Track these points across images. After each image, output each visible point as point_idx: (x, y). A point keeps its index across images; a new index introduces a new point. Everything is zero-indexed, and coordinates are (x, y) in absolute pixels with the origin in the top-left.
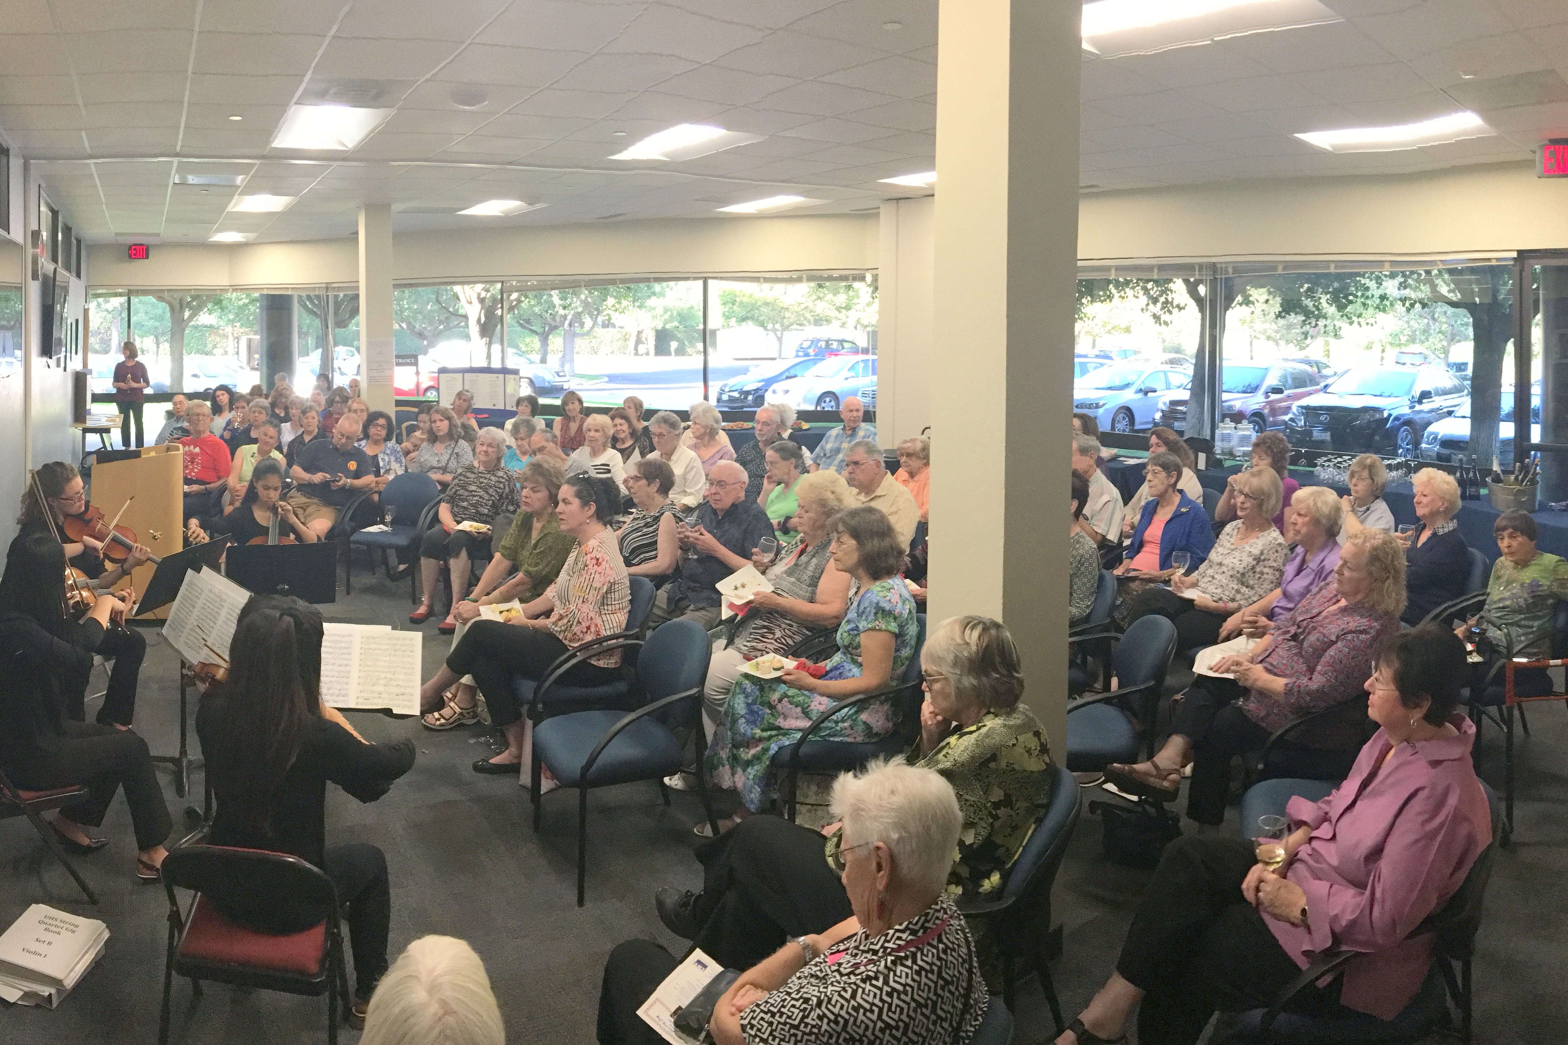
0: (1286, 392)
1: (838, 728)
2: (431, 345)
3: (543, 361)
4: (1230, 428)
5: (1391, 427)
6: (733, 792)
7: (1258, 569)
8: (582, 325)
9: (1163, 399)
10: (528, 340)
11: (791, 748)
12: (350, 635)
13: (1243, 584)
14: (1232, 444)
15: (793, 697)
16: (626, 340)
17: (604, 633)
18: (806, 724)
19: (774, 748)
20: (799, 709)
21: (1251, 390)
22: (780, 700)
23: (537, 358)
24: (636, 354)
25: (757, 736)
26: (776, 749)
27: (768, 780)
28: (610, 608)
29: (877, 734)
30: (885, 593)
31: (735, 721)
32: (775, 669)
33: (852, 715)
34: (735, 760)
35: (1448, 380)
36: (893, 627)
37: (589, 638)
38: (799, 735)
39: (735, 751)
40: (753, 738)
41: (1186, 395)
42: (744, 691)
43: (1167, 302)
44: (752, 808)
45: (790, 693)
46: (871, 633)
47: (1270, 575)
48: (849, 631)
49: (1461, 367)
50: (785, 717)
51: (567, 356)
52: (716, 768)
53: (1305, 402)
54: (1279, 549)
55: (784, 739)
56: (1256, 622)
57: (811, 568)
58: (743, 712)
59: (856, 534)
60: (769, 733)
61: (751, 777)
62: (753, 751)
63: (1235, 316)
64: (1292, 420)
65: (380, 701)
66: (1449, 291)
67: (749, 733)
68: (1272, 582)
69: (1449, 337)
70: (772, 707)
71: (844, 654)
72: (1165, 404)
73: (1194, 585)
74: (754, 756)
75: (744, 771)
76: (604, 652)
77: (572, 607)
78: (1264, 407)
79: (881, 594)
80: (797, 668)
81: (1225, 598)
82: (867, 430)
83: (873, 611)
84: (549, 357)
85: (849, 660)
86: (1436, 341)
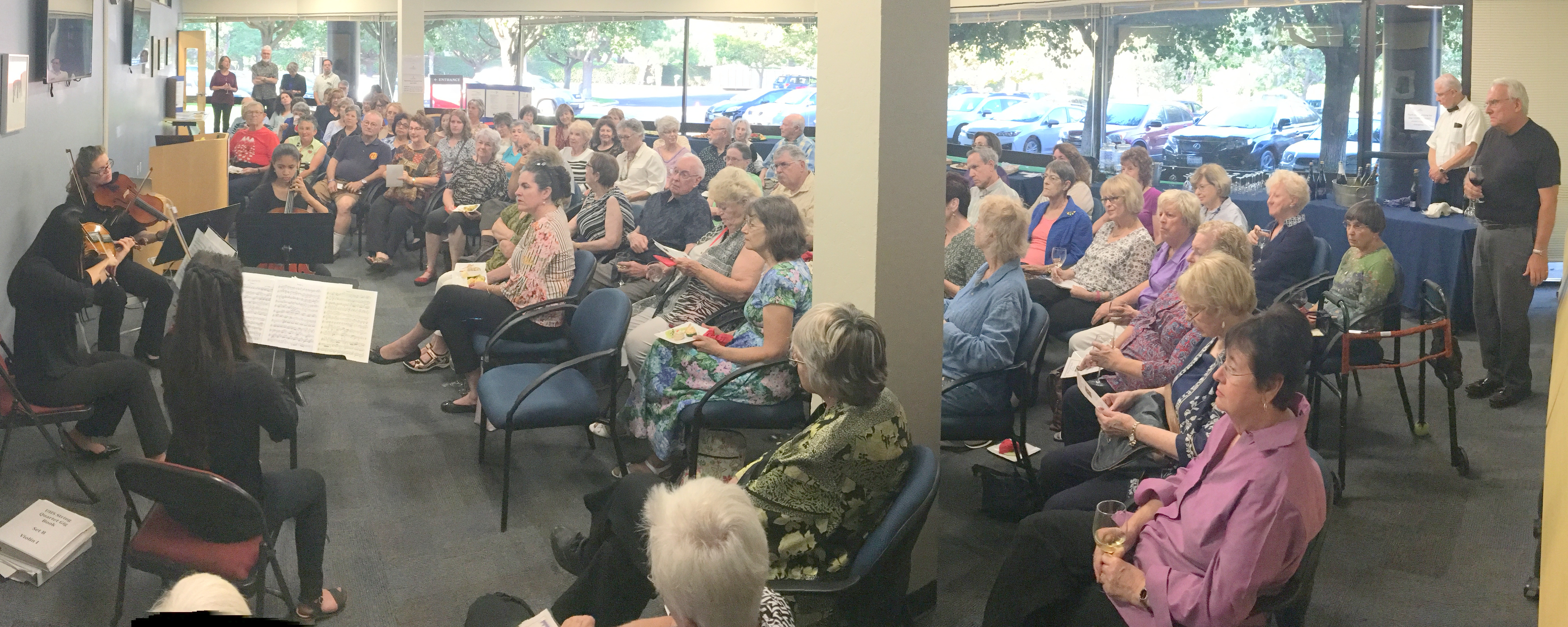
0: (1164, 126)
1: (740, 391)
2: (478, 70)
3: (567, 86)
4: (1112, 147)
5: (1255, 153)
6: (645, 441)
7: (1128, 263)
8: (599, 59)
9: (1062, 131)
10: (557, 71)
11: (696, 406)
12: (318, 291)
13: (1114, 275)
14: (1113, 161)
15: (702, 360)
16: (635, 73)
17: (548, 297)
18: (710, 385)
19: (681, 405)
20: (706, 372)
21: (1135, 123)
22: (690, 363)
23: (562, 84)
24: (645, 83)
25: (668, 394)
26: (683, 406)
27: (673, 434)
28: (554, 276)
29: (776, 398)
30: (785, 272)
31: (649, 379)
32: (688, 336)
33: (753, 380)
34: (648, 413)
35: (1306, 111)
36: (792, 302)
37: (534, 301)
38: (703, 395)
39: (649, 405)
40: (665, 395)
41: (1080, 127)
42: (659, 353)
43: (1065, 48)
44: (661, 457)
45: (699, 357)
46: (771, 306)
47: (1138, 267)
48: (753, 305)
49: (1315, 103)
50: (694, 378)
51: (587, 83)
52: (633, 418)
53: (1179, 133)
54: (1147, 246)
55: (692, 397)
56: (1122, 311)
57: (730, 249)
58: (657, 371)
59: (765, 219)
60: (678, 392)
61: (662, 429)
62: (664, 407)
63: (1122, 59)
64: (1168, 148)
65: (337, 348)
66: (1308, 37)
67: (661, 390)
68: (1140, 274)
69: (1307, 79)
70: (683, 369)
71: (750, 325)
72: (1065, 133)
73: (1072, 277)
74: (664, 411)
75: (656, 423)
76: (546, 313)
77: (521, 275)
78: (1146, 137)
79: (782, 273)
80: (707, 335)
81: (1098, 288)
82: (808, 142)
83: (774, 287)
84: (571, 84)
85: (753, 330)
86: (1296, 82)
